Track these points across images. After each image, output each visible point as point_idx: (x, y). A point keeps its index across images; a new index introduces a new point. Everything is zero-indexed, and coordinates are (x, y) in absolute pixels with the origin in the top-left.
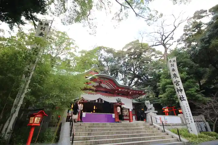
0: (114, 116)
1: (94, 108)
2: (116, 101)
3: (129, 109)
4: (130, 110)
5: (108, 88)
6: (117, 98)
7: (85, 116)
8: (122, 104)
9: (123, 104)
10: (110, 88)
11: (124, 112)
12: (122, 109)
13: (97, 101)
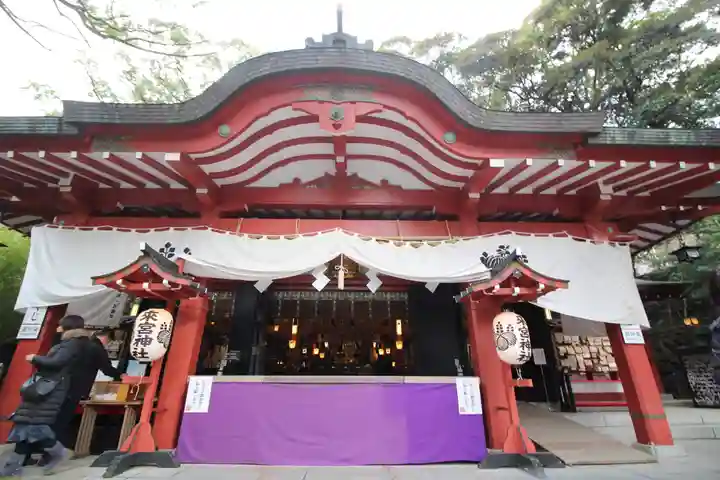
0: (468, 394)
1: (399, 331)
2: (483, 268)
3: (613, 331)
4: (633, 336)
5: (410, 183)
6: (490, 244)
7: (206, 411)
8: (535, 284)
9: (553, 285)
10: (420, 185)
11: (570, 350)
12: (542, 329)
13: (321, 283)
